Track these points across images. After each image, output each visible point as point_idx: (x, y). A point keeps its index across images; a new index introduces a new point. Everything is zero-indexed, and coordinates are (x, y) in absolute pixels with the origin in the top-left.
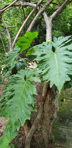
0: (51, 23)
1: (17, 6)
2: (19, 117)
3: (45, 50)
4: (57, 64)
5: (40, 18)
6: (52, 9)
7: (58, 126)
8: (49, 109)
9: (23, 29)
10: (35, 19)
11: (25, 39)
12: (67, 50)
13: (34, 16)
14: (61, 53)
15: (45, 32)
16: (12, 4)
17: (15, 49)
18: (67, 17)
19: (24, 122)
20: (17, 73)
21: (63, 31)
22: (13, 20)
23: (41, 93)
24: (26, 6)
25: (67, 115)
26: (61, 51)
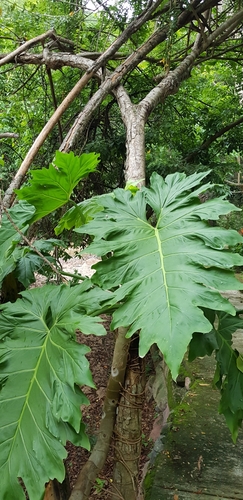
0: (142, 123)
1: (30, 61)
2: (22, 470)
3: (122, 217)
4: (163, 267)
5: (106, 103)
6: (147, 76)
7: (166, 485)
8: (134, 426)
9: (47, 136)
10: (89, 107)
11: (52, 176)
12: (197, 221)
13: (86, 95)
14: (177, 228)
15: (122, 150)
16: (12, 54)
17: (16, 208)
18: (192, 105)
19: (39, 492)
20: (21, 297)
21: (180, 148)
22: (15, 107)
23: (106, 355)
24: (58, 65)
25: (196, 440)
26: (177, 222)
